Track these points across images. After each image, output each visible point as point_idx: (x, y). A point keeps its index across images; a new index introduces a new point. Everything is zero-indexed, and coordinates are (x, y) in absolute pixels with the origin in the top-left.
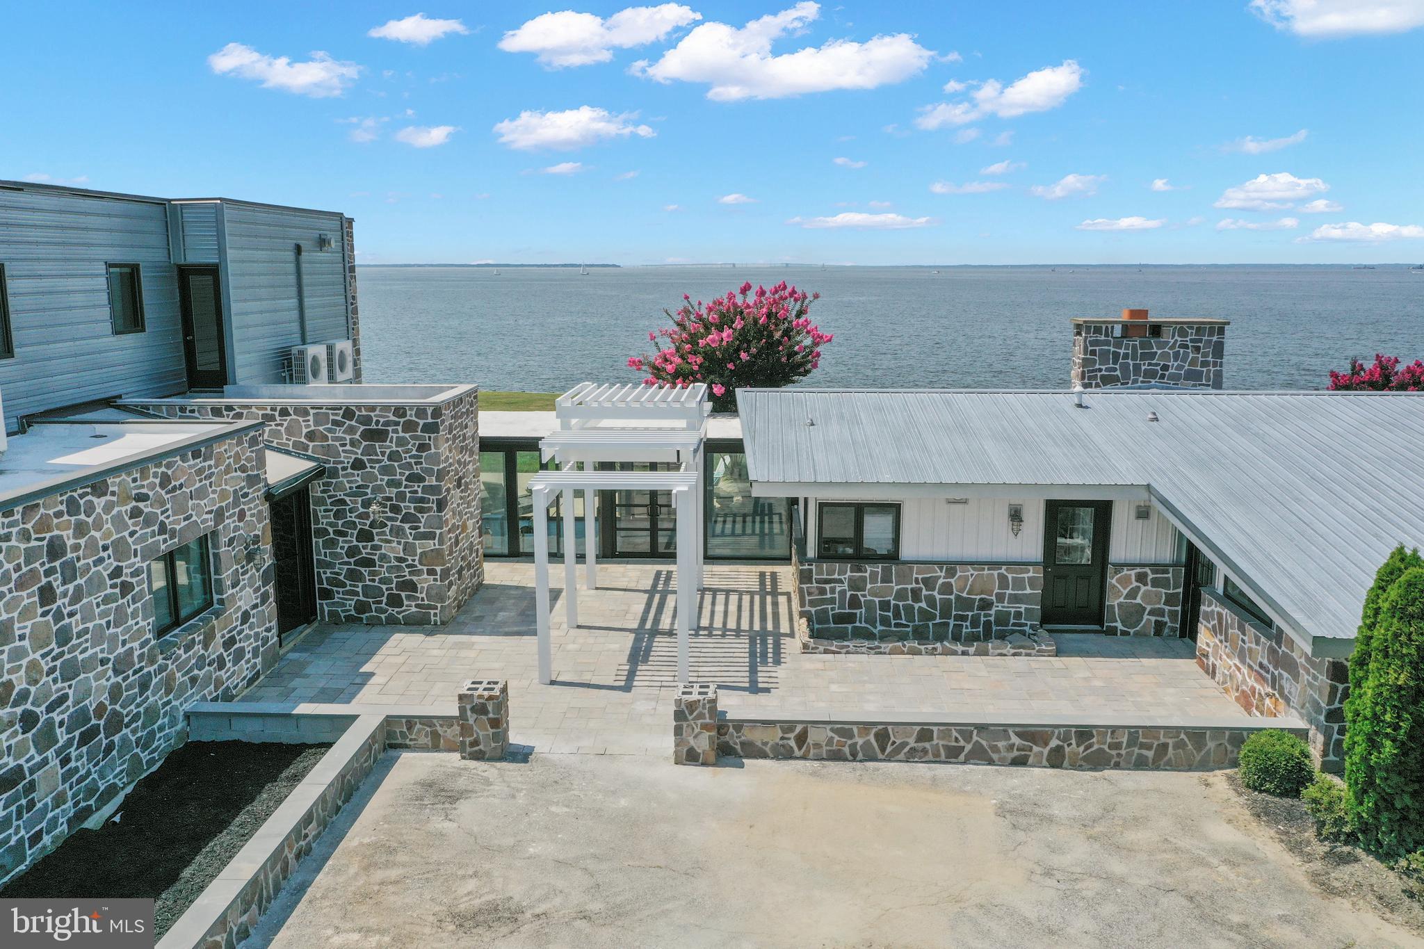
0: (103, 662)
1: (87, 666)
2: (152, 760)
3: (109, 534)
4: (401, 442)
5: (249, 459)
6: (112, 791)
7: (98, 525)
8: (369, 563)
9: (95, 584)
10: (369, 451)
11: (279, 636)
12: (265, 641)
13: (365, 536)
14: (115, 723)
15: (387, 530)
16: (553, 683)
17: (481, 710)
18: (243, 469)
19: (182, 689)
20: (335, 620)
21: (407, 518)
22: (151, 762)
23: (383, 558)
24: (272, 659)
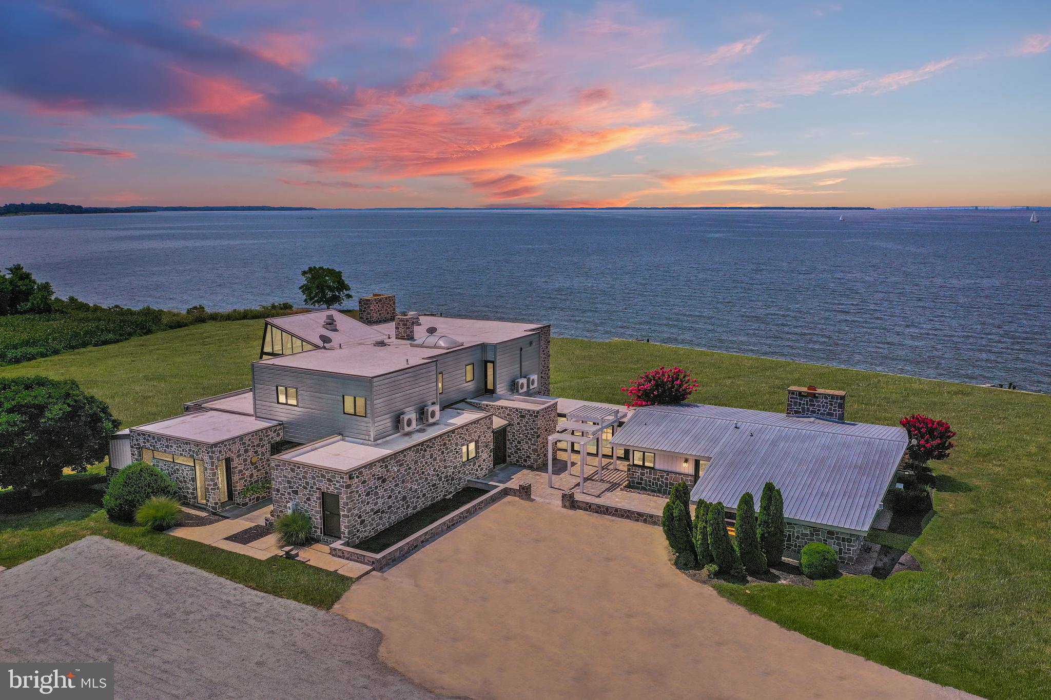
0: (452, 466)
1: (449, 466)
2: (460, 488)
3: (454, 441)
4: (529, 419)
5: (488, 423)
6: (451, 492)
7: (453, 439)
8: (520, 450)
9: (452, 451)
10: (521, 420)
11: (494, 466)
12: (489, 467)
13: (519, 443)
14: (453, 479)
15: (524, 442)
16: (551, 487)
17: (523, 489)
18: (486, 426)
19: (467, 475)
20: (511, 464)
21: (529, 439)
22: (459, 489)
23: (523, 449)
24: (491, 471)
